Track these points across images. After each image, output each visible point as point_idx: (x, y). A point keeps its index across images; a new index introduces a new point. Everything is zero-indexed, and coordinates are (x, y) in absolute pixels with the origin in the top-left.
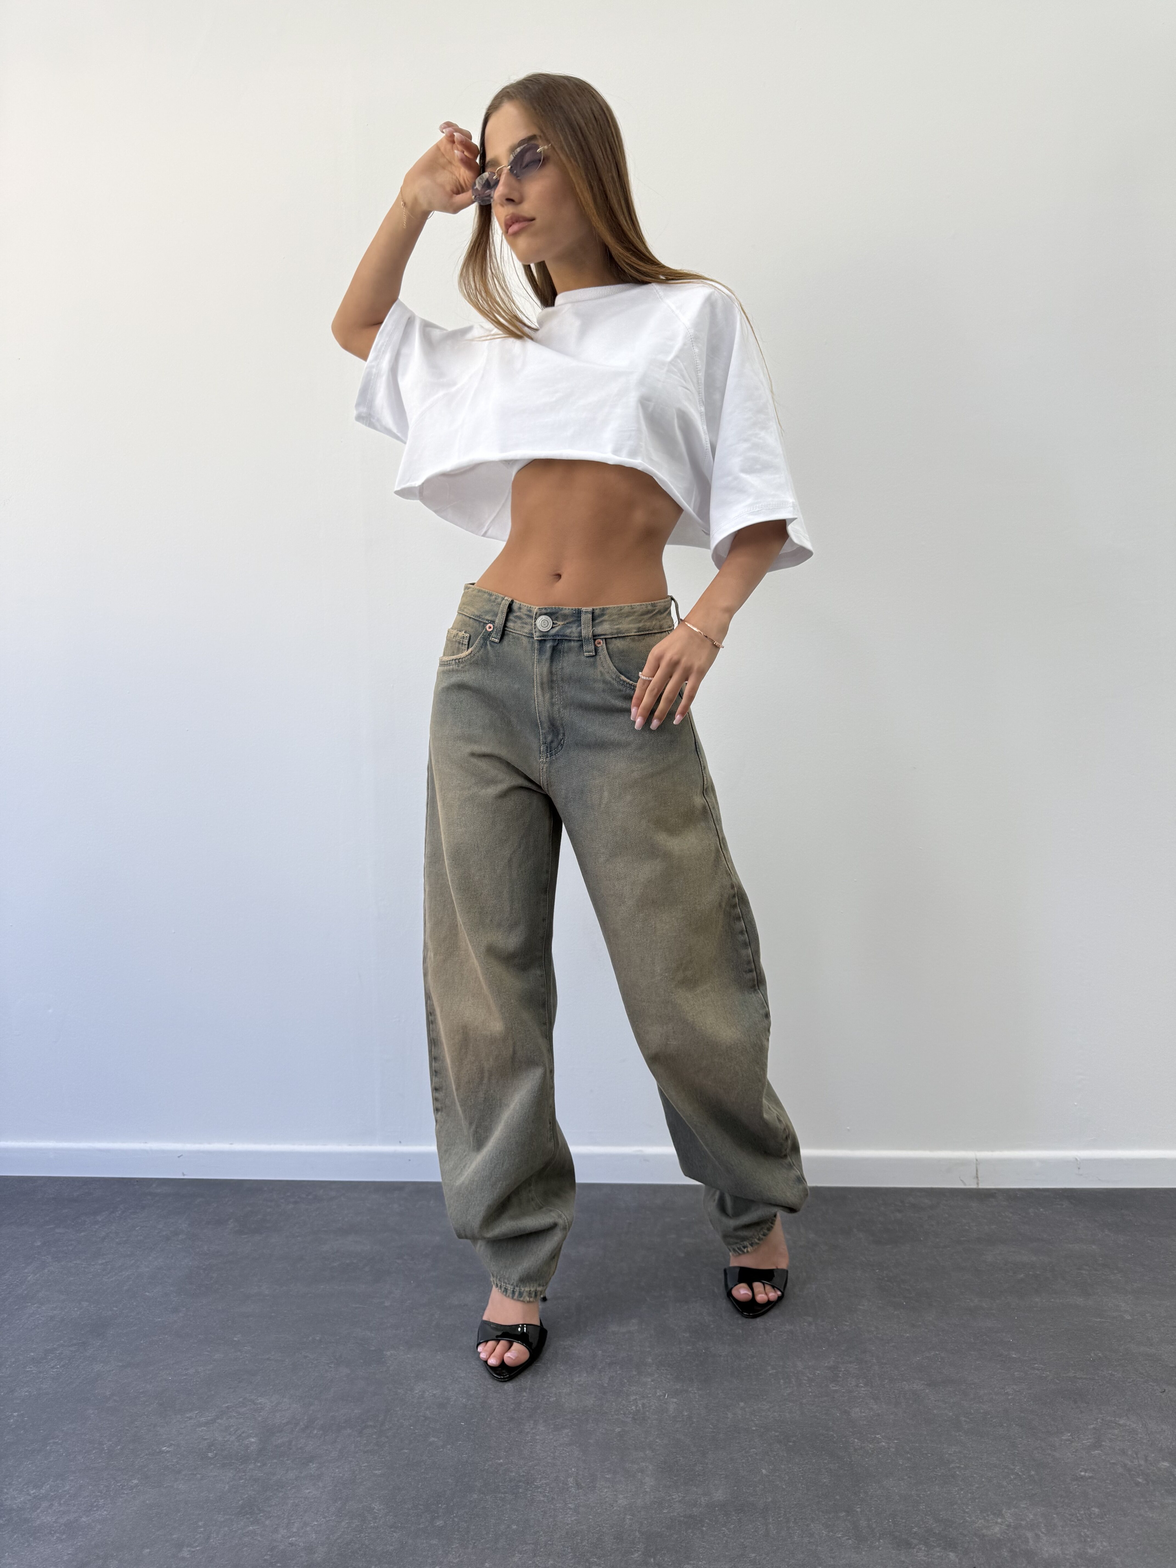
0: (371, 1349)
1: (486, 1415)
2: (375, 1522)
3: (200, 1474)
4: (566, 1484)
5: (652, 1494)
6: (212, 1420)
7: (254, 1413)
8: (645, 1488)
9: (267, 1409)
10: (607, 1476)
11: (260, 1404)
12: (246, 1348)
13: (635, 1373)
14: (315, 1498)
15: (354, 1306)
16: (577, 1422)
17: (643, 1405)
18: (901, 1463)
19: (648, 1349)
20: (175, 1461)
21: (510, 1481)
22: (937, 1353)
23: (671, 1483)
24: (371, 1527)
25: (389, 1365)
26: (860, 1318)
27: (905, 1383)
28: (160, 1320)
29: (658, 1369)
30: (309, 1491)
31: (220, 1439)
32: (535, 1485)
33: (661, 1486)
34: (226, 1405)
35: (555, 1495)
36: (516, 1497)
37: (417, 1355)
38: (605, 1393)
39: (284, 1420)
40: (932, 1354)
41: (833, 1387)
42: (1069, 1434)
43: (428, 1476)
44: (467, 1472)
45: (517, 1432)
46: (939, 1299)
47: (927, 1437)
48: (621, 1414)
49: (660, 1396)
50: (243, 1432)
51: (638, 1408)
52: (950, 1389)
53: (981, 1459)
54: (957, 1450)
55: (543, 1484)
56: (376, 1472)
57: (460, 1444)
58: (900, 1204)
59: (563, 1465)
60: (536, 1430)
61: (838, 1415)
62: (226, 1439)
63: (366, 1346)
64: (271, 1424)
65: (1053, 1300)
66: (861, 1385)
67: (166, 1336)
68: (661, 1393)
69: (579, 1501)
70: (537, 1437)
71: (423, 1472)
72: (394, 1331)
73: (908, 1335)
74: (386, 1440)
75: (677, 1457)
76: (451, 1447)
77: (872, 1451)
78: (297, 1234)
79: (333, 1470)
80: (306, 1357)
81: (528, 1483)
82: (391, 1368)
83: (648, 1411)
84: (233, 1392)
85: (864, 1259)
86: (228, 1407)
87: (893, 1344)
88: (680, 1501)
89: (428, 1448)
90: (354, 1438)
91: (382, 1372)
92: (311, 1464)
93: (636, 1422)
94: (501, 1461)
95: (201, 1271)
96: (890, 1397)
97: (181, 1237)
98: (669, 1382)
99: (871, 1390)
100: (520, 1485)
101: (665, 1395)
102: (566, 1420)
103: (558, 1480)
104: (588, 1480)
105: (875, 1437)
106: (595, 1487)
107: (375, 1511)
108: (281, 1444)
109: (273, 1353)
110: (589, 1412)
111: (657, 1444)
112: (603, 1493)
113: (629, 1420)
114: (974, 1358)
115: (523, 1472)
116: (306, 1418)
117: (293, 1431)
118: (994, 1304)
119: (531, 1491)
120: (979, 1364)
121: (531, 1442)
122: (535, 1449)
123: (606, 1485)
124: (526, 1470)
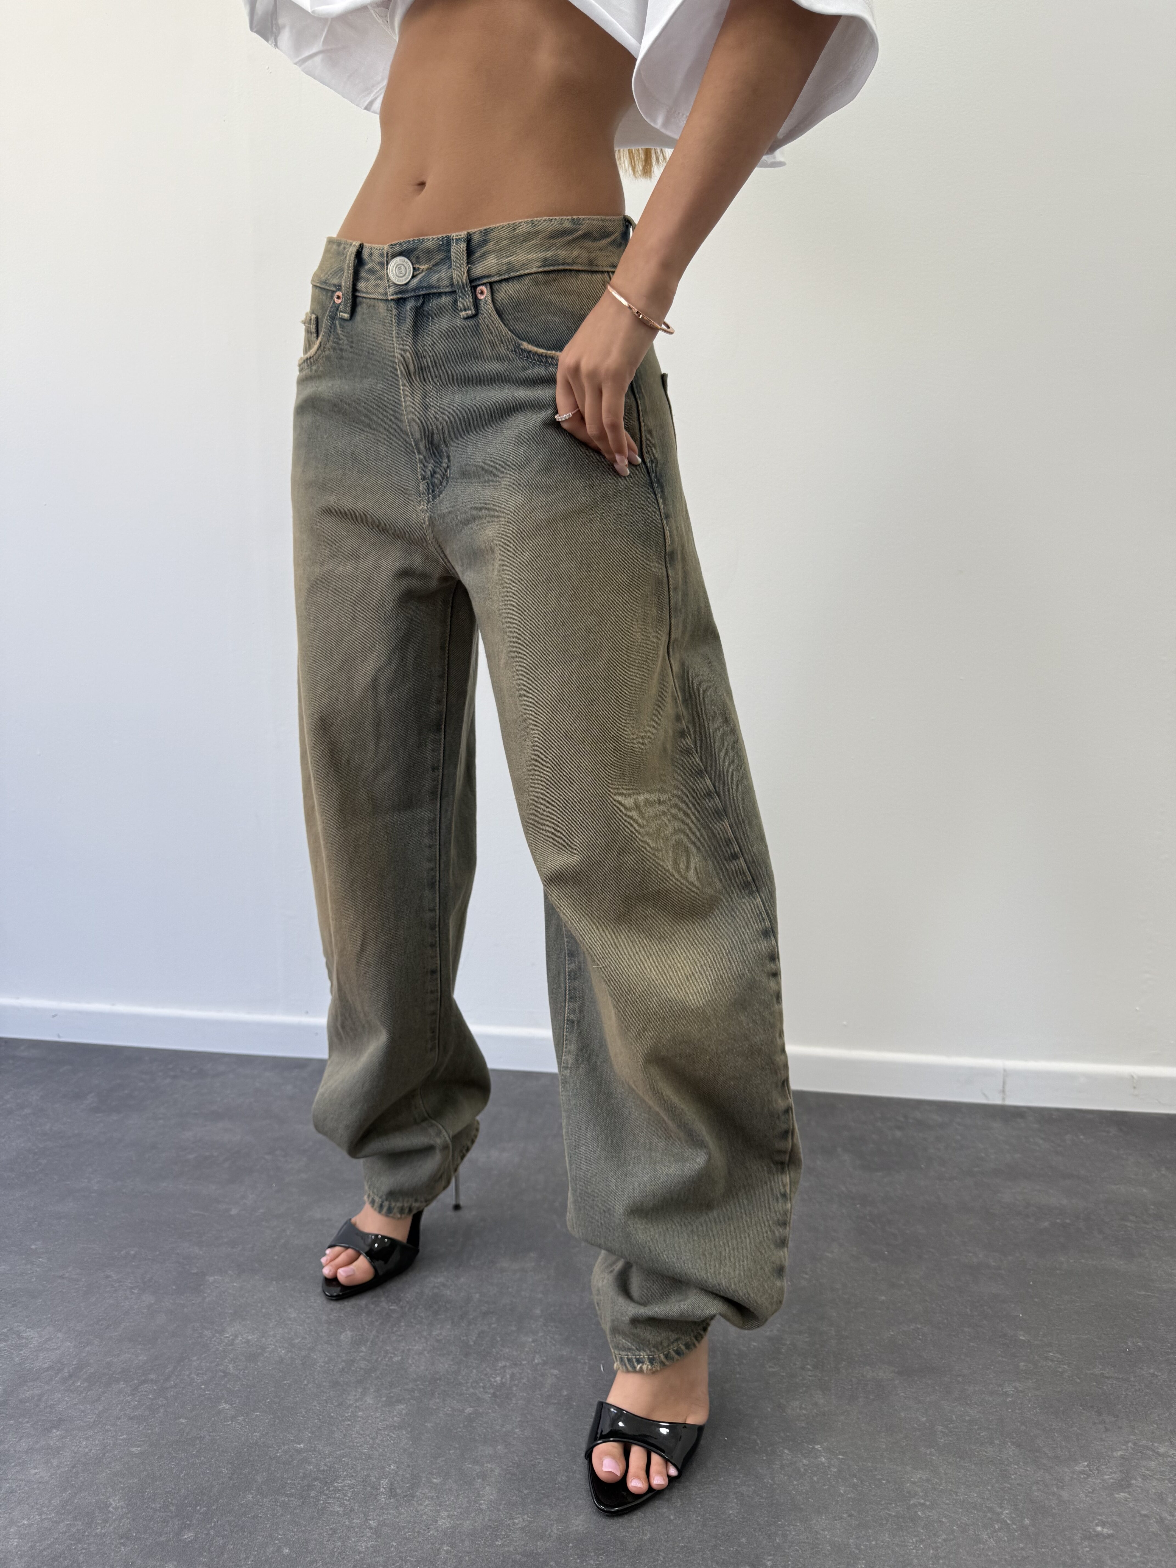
0: (193, 1271)
1: (304, 1375)
2: (103, 1528)
4: (377, 1489)
5: (488, 1513)
7: (13, 1351)
8: (481, 1504)
9: (32, 1346)
10: (435, 1480)
11: (26, 1338)
12: (41, 1260)
13: (514, 1328)
14: (40, 1482)
15: (193, 1212)
16: (418, 1395)
17: (513, 1375)
18: (842, 1492)
19: (540, 1296)
21: (303, 1478)
22: (919, 1326)
23: (518, 1498)
24: (96, 1534)
25: (206, 1295)
26: (825, 1269)
27: (868, 1367)
29: (545, 1325)
30: (36, 1471)
32: (334, 1487)
33: (504, 1502)
35: (356, 1505)
36: (303, 1503)
37: (245, 1284)
38: (467, 1355)
39: (46, 1363)
40: (912, 1327)
41: (770, 1367)
42: (1086, 1463)
43: (198, 1461)
44: (251, 1459)
45: (336, 1404)
46: (931, 1250)
47: (885, 1454)
48: (480, 1387)
49: (537, 1364)
51: (504, 1380)
53: (956, 1493)
54: (924, 1478)
55: (345, 1486)
56: (134, 1450)
57: (257, 1415)
58: (902, 1119)
59: (381, 1457)
60: (361, 1403)
61: (769, 1410)
63: (187, 1267)
64: (28, 1368)
65: (1083, 1261)
66: (809, 1367)
68: (540, 1361)
69: (385, 1516)
70: (360, 1413)
71: (194, 1454)
72: (229, 1249)
73: (883, 1298)
74: (164, 1402)
75: (537, 1459)
76: (244, 1420)
77: (805, 1470)
78: (161, 1116)
79: (80, 1442)
80: (108, 1277)
81: (326, 1482)
82: (207, 1300)
83: (515, 1385)
87: (862, 1310)
88: (522, 1529)
89: (213, 1419)
90: (124, 1396)
91: (194, 1304)
92: (54, 1431)
93: (495, 1400)
94: (302, 1445)
95: (31, 1156)
96: (844, 1388)
98: (555, 1345)
99: (820, 1375)
100: (314, 1485)
101: (545, 1363)
102: (406, 1390)
103: (366, 1482)
104: (408, 1485)
105: (813, 1448)
106: (413, 1497)
107: (111, 1509)
108: (29, 1398)
109: (70, 1269)
110: (438, 1381)
111: (516, 1436)
112: (422, 1507)
113: (487, 1397)
114: (968, 1338)
115: (325, 1465)
116: (74, 1363)
117: (51, 1380)
118: (1005, 1262)
119: (327, 1495)
120: (973, 1346)
121: (349, 1420)
122: (352, 1431)
123: (429, 1494)
124: (330, 1462)
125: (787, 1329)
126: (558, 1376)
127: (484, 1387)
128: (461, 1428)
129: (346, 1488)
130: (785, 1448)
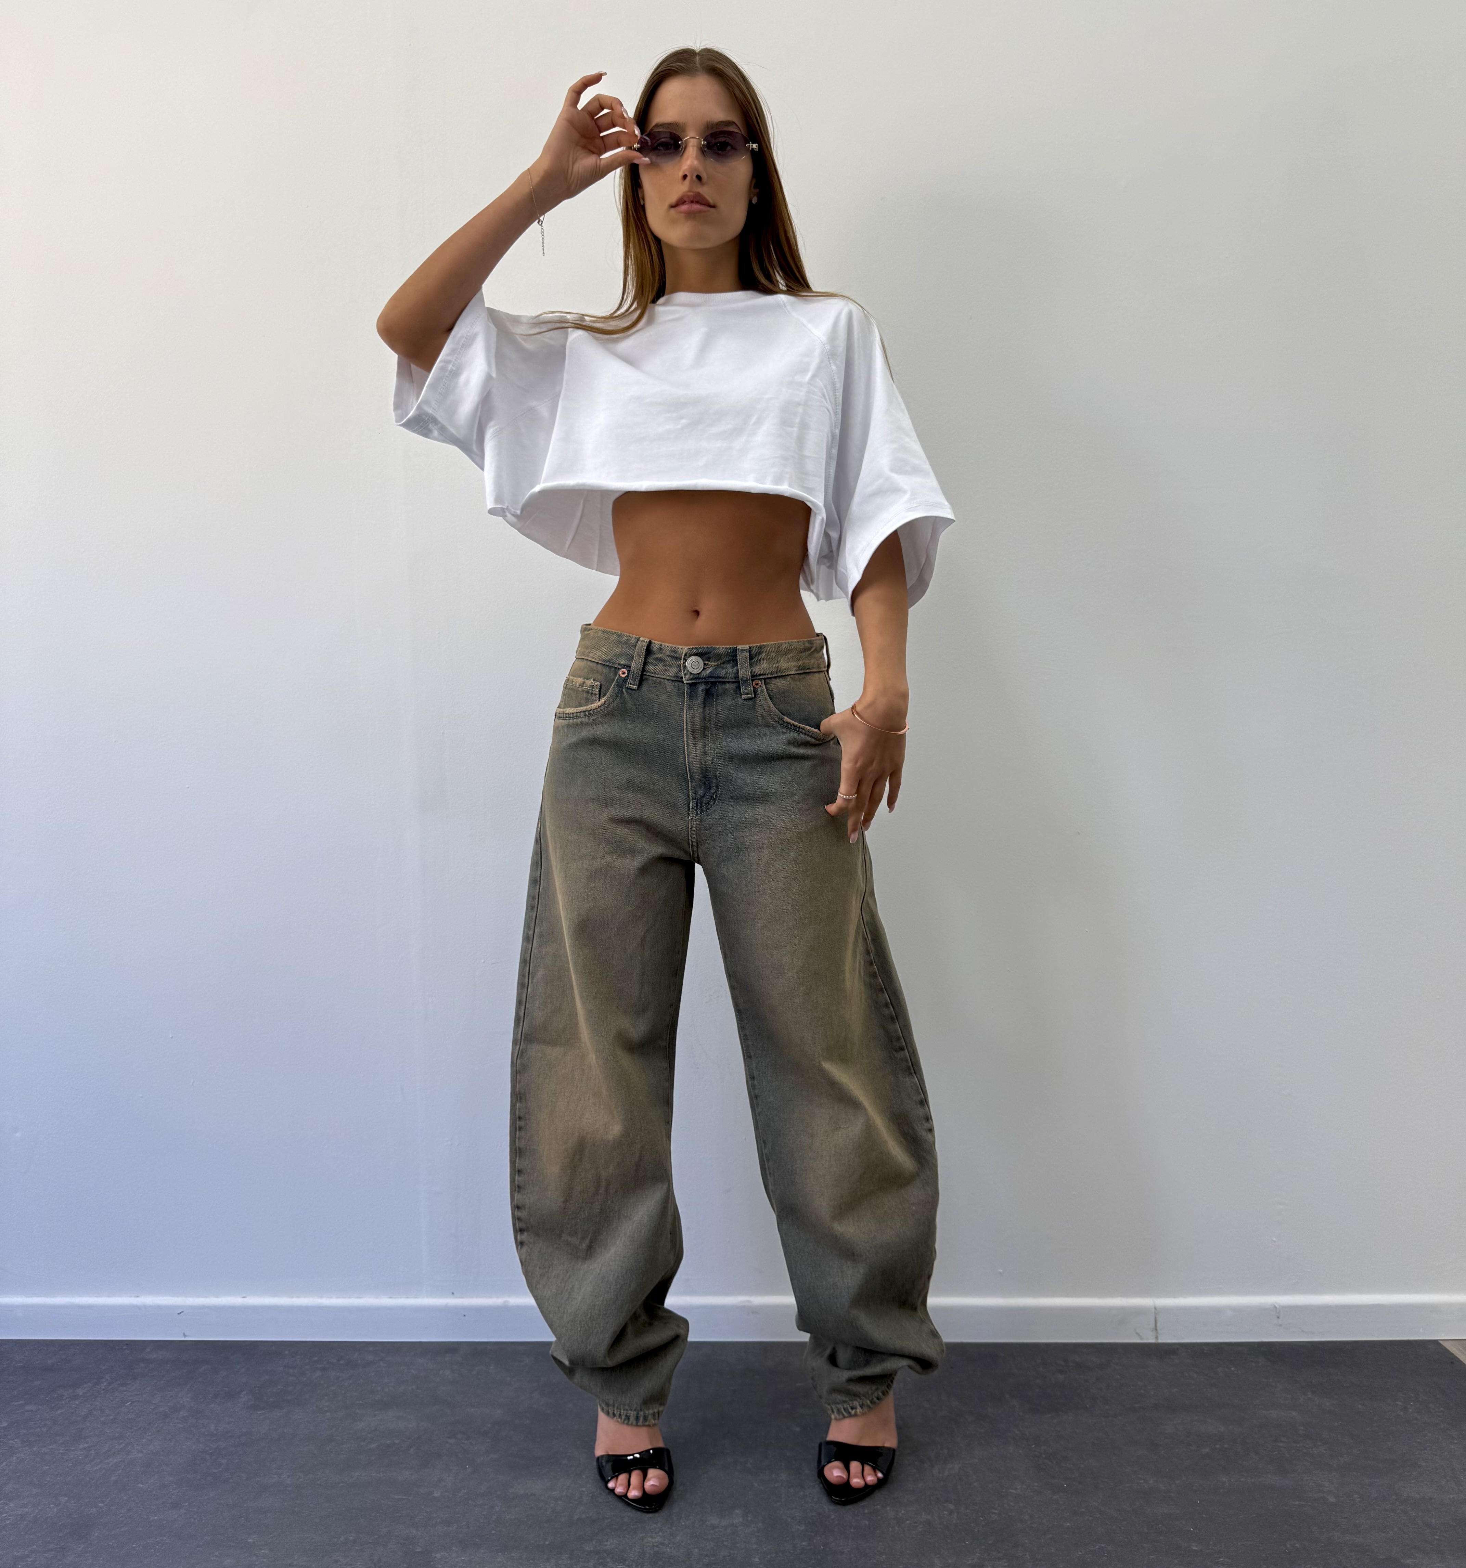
0: (417, 1550)
12: (263, 1551)
19: (755, 1546)
22: (1103, 1545)
26: (1011, 1504)
28: (156, 1518)
37: (472, 1557)
40: (1097, 1547)
46: (1105, 1480)
63: (411, 1547)
65: (1243, 1479)
67: (165, 1538)
72: (445, 1528)
73: (1068, 1524)
78: (326, 1409)
85: (1017, 1432)
95: (208, 1457)
97: (183, 1413)
114: (1147, 1551)
118: (1173, 1485)
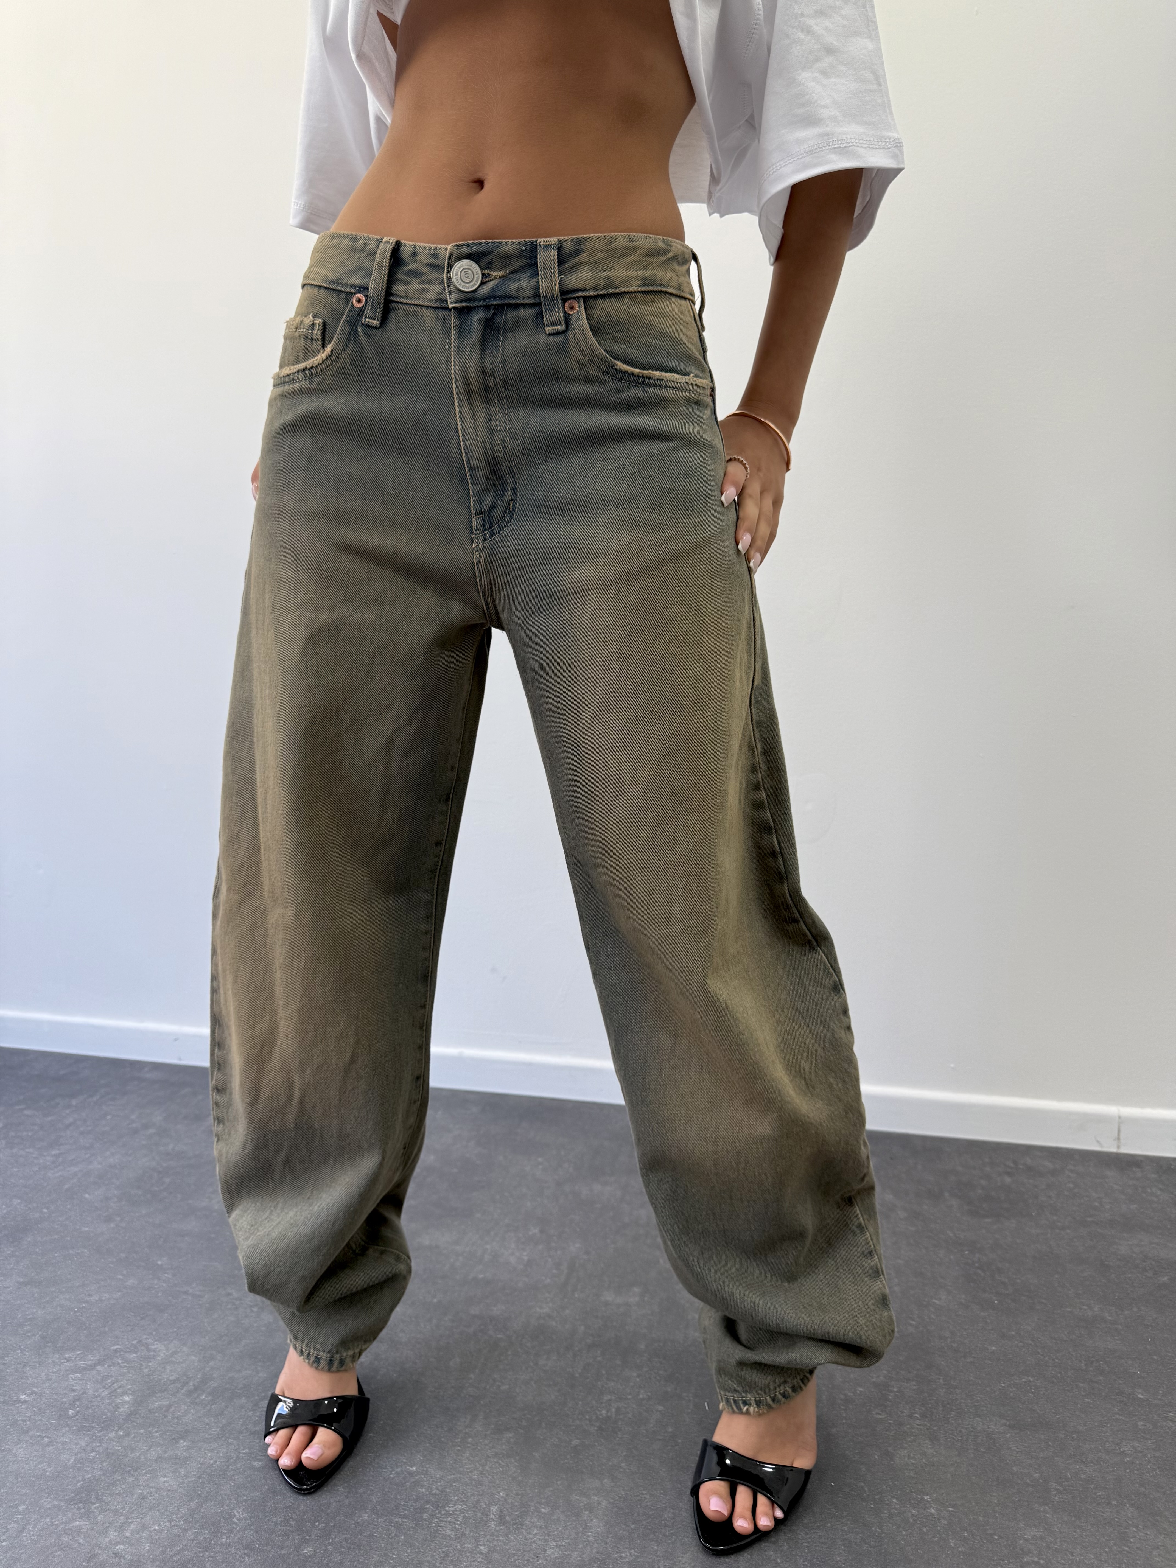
2: (228, 1538)
3: (48, 1437)
4: (487, 1515)
5: (596, 1545)
6: (91, 1366)
7: (142, 1362)
8: (589, 1536)
9: (159, 1358)
10: (543, 1510)
11: (154, 1351)
12: (166, 1275)
13: (618, 1362)
14: (169, 1490)
16: (525, 1424)
17: (618, 1409)
18: (953, 1545)
20: (28, 1415)
21: (416, 1501)
22: (1032, 1379)
23: (625, 1533)
24: (222, 1543)
26: (933, 1316)
27: (978, 1419)
28: (87, 1229)
29: (649, 1360)
30: (165, 1479)
31: (90, 1392)
32: (446, 1510)
33: (611, 1536)
34: (115, 1347)
35: (468, 1529)
36: (416, 1525)
38: (572, 1387)
39: (172, 1375)
40: (1024, 1380)
41: (877, 1413)
45: (446, 1429)
46: (1043, 1301)
47: (997, 1508)
48: (586, 1419)
49: (642, 1399)
50: (120, 1387)
51: (609, 1414)
52: (1042, 1437)
53: (1072, 1553)
54: (1038, 1535)
55: (457, 1511)
58: (1012, 1165)
59: (490, 1485)
60: (471, 1430)
61: (877, 1457)
62: (97, 1393)
64: (156, 1379)
66: (917, 1415)
67: (86, 1251)
68: (645, 1396)
69: (495, 1543)
70: (470, 1440)
73: (994, 1348)
75: (643, 1494)
77: (914, 1520)
79: (205, 1453)
80: (229, 1294)
81: (438, 1506)
83: (621, 1419)
84: (130, 1331)
85: (951, 1235)
86: (116, 1351)
87: (972, 1359)
90: (246, 1411)
92: (182, 1441)
93: (601, 1434)
94: (414, 1468)
95: (155, 1174)
96: (953, 1438)
97: (151, 1131)
98: (659, 1381)
99: (929, 1425)
100: (426, 1508)
101: (649, 1399)
102: (514, 1418)
103: (477, 1507)
104: (517, 1513)
105: (922, 1499)
106: (522, 1525)
107: (235, 1520)
108: (157, 1409)
109: (194, 1285)
110: (545, 1412)
111: (621, 1470)
112: (531, 1536)
113: (593, 1429)
114: (1083, 1393)
115: (438, 1489)
116: (199, 1376)
117: (178, 1392)
118: (1121, 1316)
119: (438, 1519)
120: (1088, 1402)
121: (459, 1446)
122: (463, 1457)
123: (538, 1524)
124: (441, 1486)
125: (894, 1376)
126: (663, 1412)
127: (590, 1420)
128: (568, 1459)
129: (458, 1513)
130: (894, 1497)
